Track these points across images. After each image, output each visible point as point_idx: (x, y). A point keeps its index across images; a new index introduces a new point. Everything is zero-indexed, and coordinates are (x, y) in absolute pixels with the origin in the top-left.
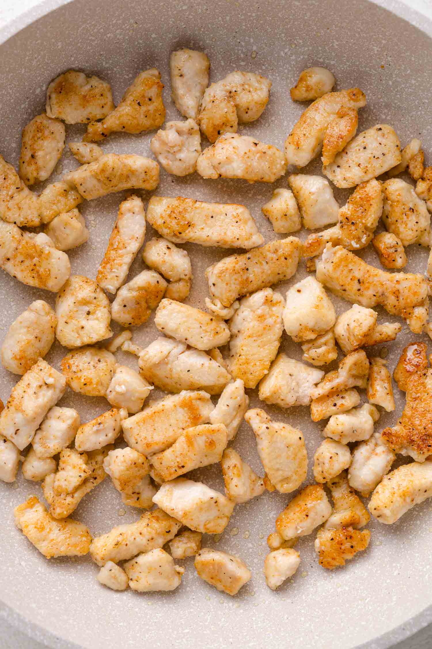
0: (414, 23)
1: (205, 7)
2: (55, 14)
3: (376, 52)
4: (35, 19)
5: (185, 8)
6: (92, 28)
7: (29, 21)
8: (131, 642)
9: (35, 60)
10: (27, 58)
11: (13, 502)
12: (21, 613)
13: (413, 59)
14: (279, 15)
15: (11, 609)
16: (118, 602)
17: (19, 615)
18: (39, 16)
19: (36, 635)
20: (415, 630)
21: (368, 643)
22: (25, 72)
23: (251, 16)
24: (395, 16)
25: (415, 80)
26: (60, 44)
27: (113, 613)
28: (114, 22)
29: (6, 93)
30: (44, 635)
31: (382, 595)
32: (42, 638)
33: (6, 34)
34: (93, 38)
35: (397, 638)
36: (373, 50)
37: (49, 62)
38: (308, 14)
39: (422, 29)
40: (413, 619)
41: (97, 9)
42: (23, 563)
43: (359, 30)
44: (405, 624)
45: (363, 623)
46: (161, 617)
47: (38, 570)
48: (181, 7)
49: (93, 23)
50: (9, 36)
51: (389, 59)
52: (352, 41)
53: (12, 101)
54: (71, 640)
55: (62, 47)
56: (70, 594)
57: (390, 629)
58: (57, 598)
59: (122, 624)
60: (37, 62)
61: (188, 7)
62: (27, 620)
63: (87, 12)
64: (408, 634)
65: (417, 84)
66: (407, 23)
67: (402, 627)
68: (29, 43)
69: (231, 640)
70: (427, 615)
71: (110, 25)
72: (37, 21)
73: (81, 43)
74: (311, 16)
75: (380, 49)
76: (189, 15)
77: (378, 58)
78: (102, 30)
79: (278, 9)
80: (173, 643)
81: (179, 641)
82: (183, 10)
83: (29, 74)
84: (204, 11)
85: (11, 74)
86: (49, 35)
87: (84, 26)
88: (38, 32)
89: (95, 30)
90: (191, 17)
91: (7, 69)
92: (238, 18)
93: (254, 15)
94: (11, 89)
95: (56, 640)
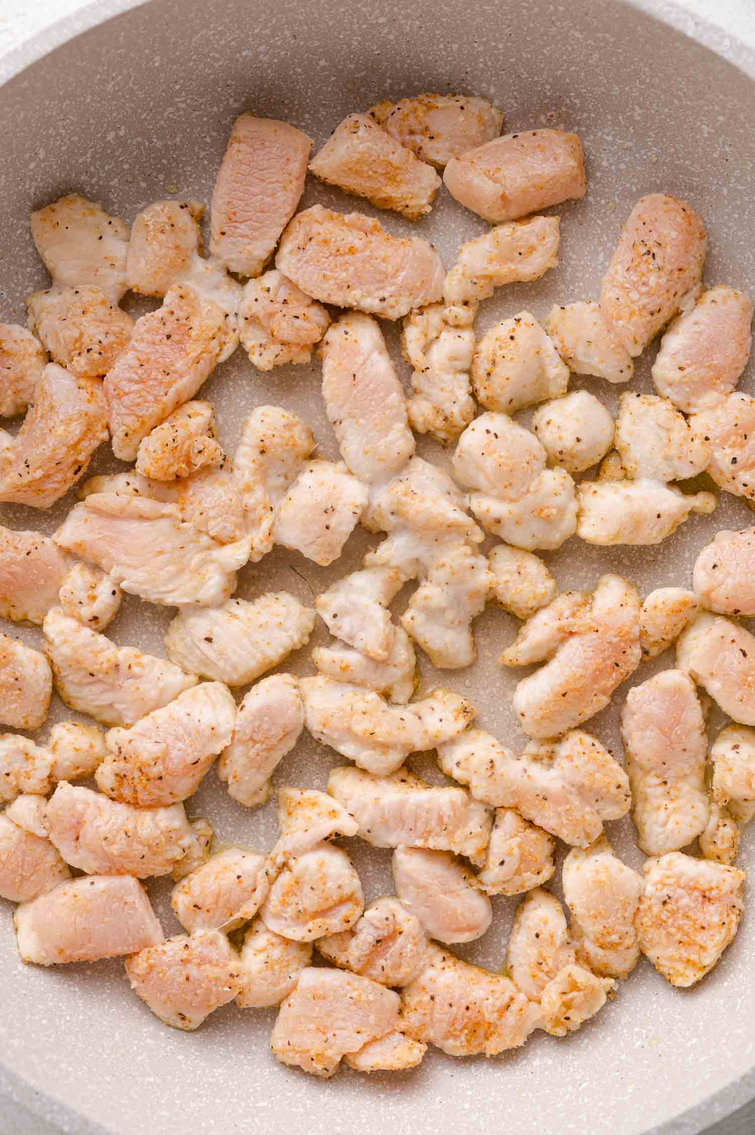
1: (418, 23)
3: (705, 135)
5: (382, 20)
6: (217, 37)
8: (164, 1113)
9: (113, 83)
10: (99, 76)
14: (545, 52)
16: (149, 1041)
22: (92, 101)
23: (496, 47)
26: (157, 58)
27: (139, 1058)
28: (257, 31)
29: (54, 133)
30: (14, 1084)
31: (610, 1082)
32: (10, 1088)
34: (217, 56)
36: (701, 130)
37: (136, 88)
38: (596, 56)
43: (681, 94)
46: (221, 1075)
48: (377, 18)
49: (220, 29)
51: (727, 149)
52: (666, 110)
53: (64, 148)
54: (60, 1098)
55: (161, 65)
56: (68, 1018)
58: (44, 1022)
59: (152, 1079)
60: (114, 86)
61: (388, 21)
68: (103, 51)
71: (248, 36)
73: (195, 61)
74: (600, 59)
75: (713, 131)
76: (389, 33)
77: (709, 146)
78: (233, 43)
79: (544, 40)
80: (237, 1123)
81: (248, 1120)
82: (379, 25)
83: (99, 105)
84: (415, 29)
85: (68, 102)
86: (140, 41)
87: (203, 32)
88: (123, 34)
89: (222, 42)
90: (391, 37)
91: (61, 93)
92: (474, 48)
93: (501, 46)
94: (64, 127)
95: (34, 1095)
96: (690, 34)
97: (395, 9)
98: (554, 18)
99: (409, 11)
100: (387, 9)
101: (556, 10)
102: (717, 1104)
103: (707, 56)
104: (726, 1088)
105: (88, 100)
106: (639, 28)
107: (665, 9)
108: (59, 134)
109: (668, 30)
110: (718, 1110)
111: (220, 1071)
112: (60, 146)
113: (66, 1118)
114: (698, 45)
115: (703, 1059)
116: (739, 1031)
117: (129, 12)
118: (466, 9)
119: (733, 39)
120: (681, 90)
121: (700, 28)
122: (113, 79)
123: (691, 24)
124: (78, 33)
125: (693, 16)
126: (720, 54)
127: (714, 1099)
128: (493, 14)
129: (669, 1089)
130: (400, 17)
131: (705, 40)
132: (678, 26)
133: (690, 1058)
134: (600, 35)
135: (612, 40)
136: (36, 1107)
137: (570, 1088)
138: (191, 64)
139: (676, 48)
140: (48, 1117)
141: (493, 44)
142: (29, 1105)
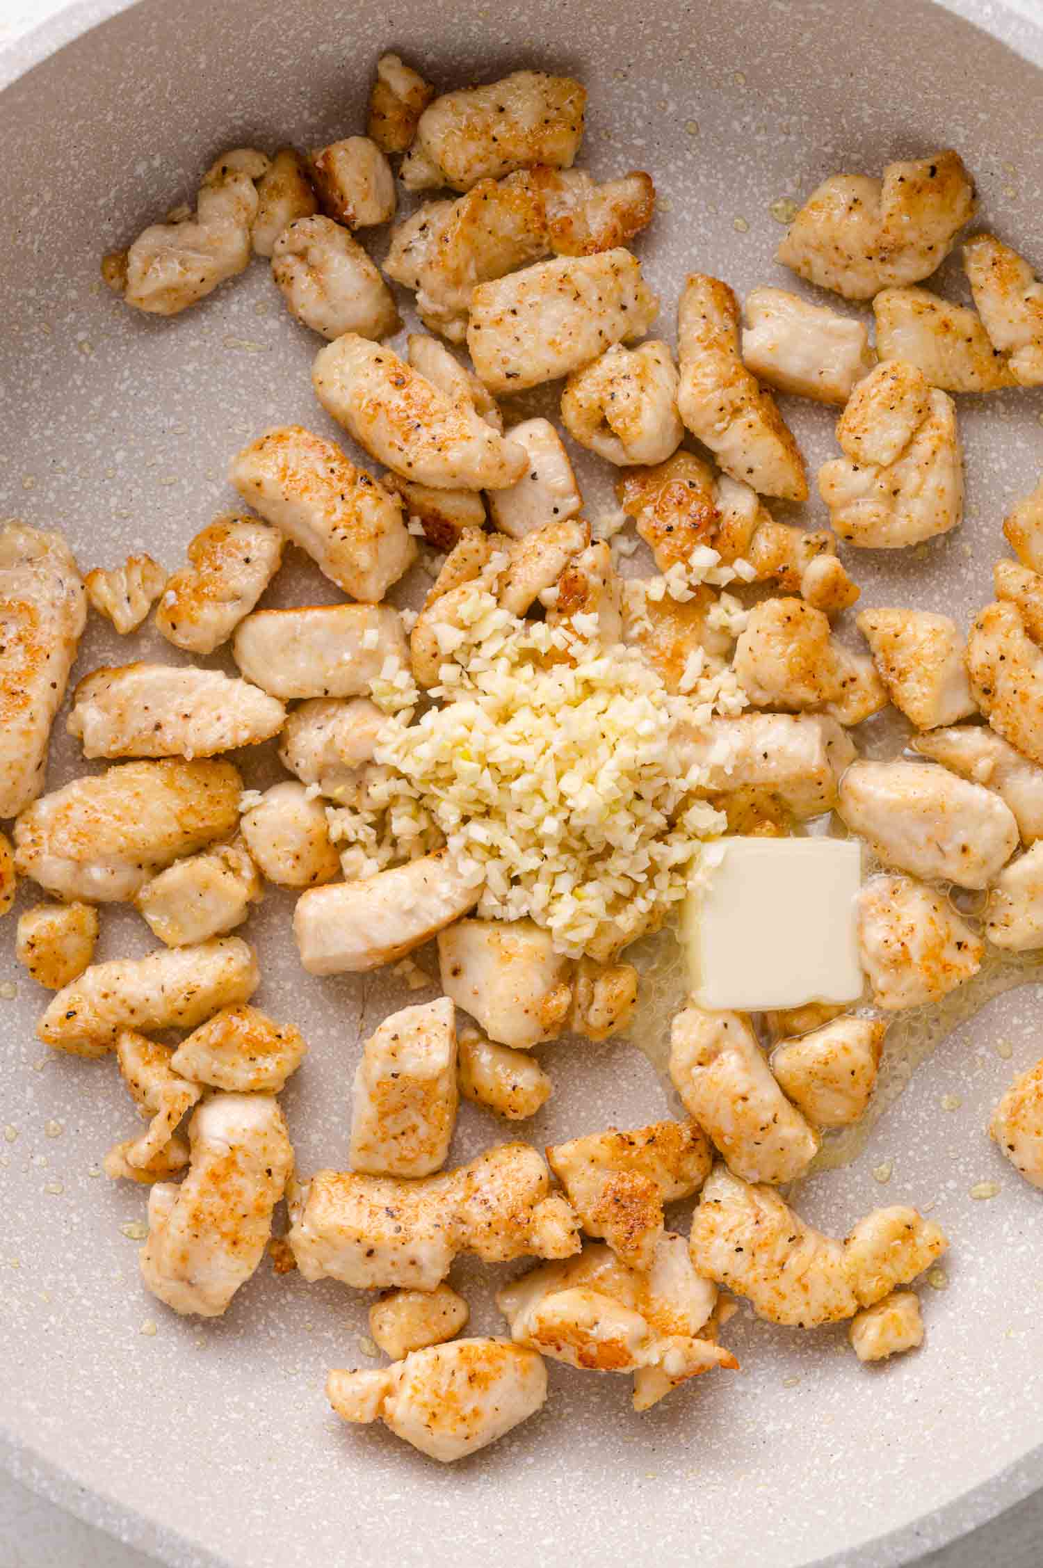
6: (284, 26)
8: (258, 1512)
9: (141, 93)
10: (122, 86)
14: (737, 32)
19: (31, 1475)
22: (115, 119)
23: (668, 28)
24: (1015, 55)
26: (202, 58)
27: (222, 1439)
28: (338, 16)
29: (63, 167)
30: (51, 1478)
32: (45, 1484)
33: (75, 23)
34: (285, 52)
35: (898, 1554)
37: (174, 100)
43: (927, 84)
44: (923, 1522)
45: (821, 1512)
50: (84, 28)
51: (993, 158)
53: (77, 186)
55: (209, 67)
57: (884, 1531)
58: (88, 1393)
60: (145, 98)
62: (12, 1439)
64: (927, 1545)
67: (915, 1528)
68: (128, 49)
69: (499, 1528)
70: (977, 1505)
71: (327, 24)
73: (254, 59)
74: (813, 41)
76: (521, 13)
79: (735, 18)
80: (359, 1523)
81: (375, 1519)
85: (81, 122)
86: (179, 34)
87: (265, 20)
88: (154, 24)
89: (292, 33)
90: (524, 19)
91: (72, 109)
92: (638, 31)
93: (675, 26)
94: (77, 157)
95: (79, 1493)
102: (1022, 1475)
105: (109, 118)
108: (69, 167)
112: (73, 183)
113: (124, 1522)
115: (1000, 1414)
120: (924, 78)
122: (143, 88)
127: (1018, 1467)
129: (954, 1457)
133: (982, 1413)
135: (830, 12)
136: (83, 1509)
137: (817, 1461)
138: (250, 64)
139: (918, 20)
140: (100, 1523)
141: (665, 24)
142: (72, 1507)
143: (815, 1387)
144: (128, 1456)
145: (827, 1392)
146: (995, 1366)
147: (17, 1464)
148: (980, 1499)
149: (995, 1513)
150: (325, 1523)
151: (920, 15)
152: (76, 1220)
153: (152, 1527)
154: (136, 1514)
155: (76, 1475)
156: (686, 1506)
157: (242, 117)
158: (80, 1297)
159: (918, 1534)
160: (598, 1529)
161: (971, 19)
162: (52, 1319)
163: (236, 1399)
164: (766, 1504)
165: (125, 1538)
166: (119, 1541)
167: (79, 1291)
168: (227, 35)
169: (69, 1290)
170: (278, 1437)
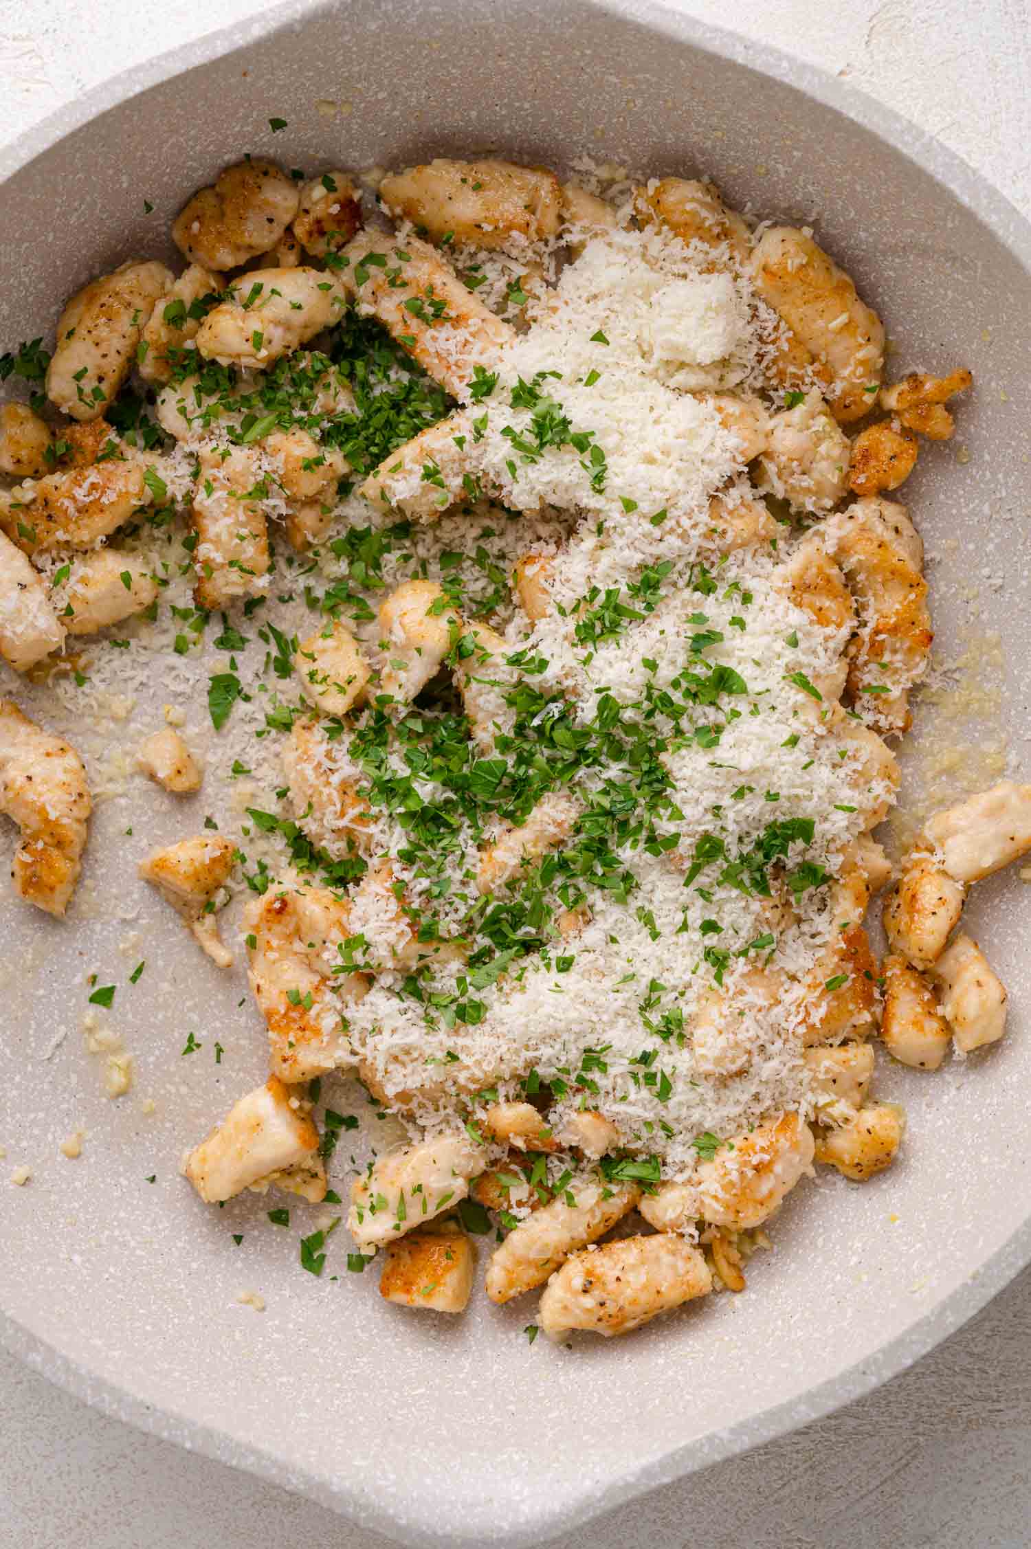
0: (852, 115)
1: (425, 93)
2: (111, 119)
3: (783, 176)
4: (68, 130)
5: (381, 96)
6: (191, 143)
7: (58, 133)
8: (301, 1415)
9: (76, 214)
10: (58, 209)
11: (53, 1133)
12: (72, 1356)
13: (858, 188)
14: (579, 104)
15: (50, 1350)
16: (276, 1336)
17: (66, 1361)
18: (79, 124)
19: (103, 1400)
20: (887, 1374)
21: (790, 1402)
22: (55, 238)
23: (521, 109)
24: (812, 100)
25: (865, 230)
26: (124, 178)
27: (267, 1357)
28: (237, 129)
29: (16, 284)
30: (120, 1401)
31: (825, 1308)
32: (115, 1406)
33: (10, 162)
34: (195, 165)
35: (850, 1392)
36: (777, 170)
37: (104, 216)
38: (639, 102)
39: (869, 127)
40: (883, 1351)
41: (199, 105)
42: (77, 1259)
43: (745, 132)
44: (867, 1362)
45: (784, 1365)
46: (365, 1364)
47: (107, 1271)
48: (376, 93)
49: (192, 132)
50: (17, 167)
51: (810, 188)
52: (732, 153)
53: (30, 299)
54: (176, 1409)
55: (130, 185)
56: (176, 1321)
57: (836, 1374)
58: (148, 1328)
59: (284, 1379)
60: (79, 218)
61: (389, 95)
62: (83, 1371)
63: (178, 111)
64: (873, 1381)
65: (871, 240)
66: (838, 115)
67: (861, 1368)
68: (59, 179)
69: (512, 1408)
70: (912, 1342)
71: (227, 137)
72: (73, 135)
73: (169, 174)
74: (645, 105)
75: (790, 170)
76: (394, 109)
77: (789, 188)
78: (211, 147)
79: (576, 92)
80: (391, 1415)
81: (405, 1411)
82: (378, 101)
83: (63, 242)
84: (423, 101)
85: (26, 244)
86: (101, 160)
87: (173, 140)
88: (78, 155)
89: (198, 148)
90: (396, 113)
91: (17, 235)
92: (495, 113)
93: (527, 106)
94: (27, 274)
95: (145, 1411)
96: (740, 61)
97: (395, 80)
98: (582, 64)
99: (412, 80)
100: (386, 82)
101: (583, 55)
102: (948, 1313)
103: (765, 83)
104: (956, 1292)
105: (50, 239)
106: (682, 62)
107: (708, 35)
108: (20, 283)
109: (713, 58)
110: (951, 1319)
111: (365, 1360)
112: (26, 297)
113: (186, 1432)
114: (752, 72)
115: (929, 1265)
116: (968, 1227)
117: (80, 130)
118: (478, 69)
119: (791, 59)
120: (743, 126)
121: (751, 52)
122: (76, 210)
123: (739, 48)
124: (24, 162)
125: (741, 39)
126: (778, 78)
127: (944, 1307)
128: (511, 69)
129: (893, 1306)
130: (403, 89)
131: (759, 64)
132: (726, 53)
133: (914, 1267)
134: (640, 76)
135: (654, 79)
136: (149, 1425)
137: (780, 1322)
138: (165, 179)
139: (728, 79)
140: (165, 1434)
141: (517, 104)
142: (140, 1423)
143: (773, 1261)
144: (186, 1378)
145: (785, 1264)
146: (924, 1226)
147: (89, 1392)
148: (914, 1337)
149: (929, 1348)
150: (361, 1418)
151: (729, 74)
152: (125, 1183)
153: (209, 1434)
154: (194, 1424)
155: (140, 1396)
156: (670, 1373)
157: (165, 224)
158: (134, 1248)
159: (864, 1373)
160: (596, 1401)
161: (770, 74)
162: (112, 1270)
163: (277, 1322)
164: (737, 1364)
165: (188, 1445)
166: (183, 1448)
167: (133, 1244)
168: (144, 156)
169: (124, 1245)
170: (315, 1350)
